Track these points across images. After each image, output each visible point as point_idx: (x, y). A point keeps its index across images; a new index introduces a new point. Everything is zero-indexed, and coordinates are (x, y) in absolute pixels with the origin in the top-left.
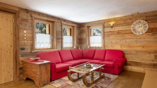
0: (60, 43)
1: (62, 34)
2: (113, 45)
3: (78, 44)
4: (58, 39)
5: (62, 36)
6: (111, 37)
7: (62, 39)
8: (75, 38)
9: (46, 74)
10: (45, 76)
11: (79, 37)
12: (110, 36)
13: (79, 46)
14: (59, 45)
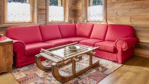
0: (44, 16)
1: (46, 3)
2: (118, 17)
3: (72, 17)
4: (39, 10)
5: (46, 5)
6: (116, 6)
7: (46, 10)
8: (67, 9)
9: (6, 58)
10: (4, 61)
11: (74, 8)
12: (114, 5)
13: (73, 20)
14: (41, 19)
